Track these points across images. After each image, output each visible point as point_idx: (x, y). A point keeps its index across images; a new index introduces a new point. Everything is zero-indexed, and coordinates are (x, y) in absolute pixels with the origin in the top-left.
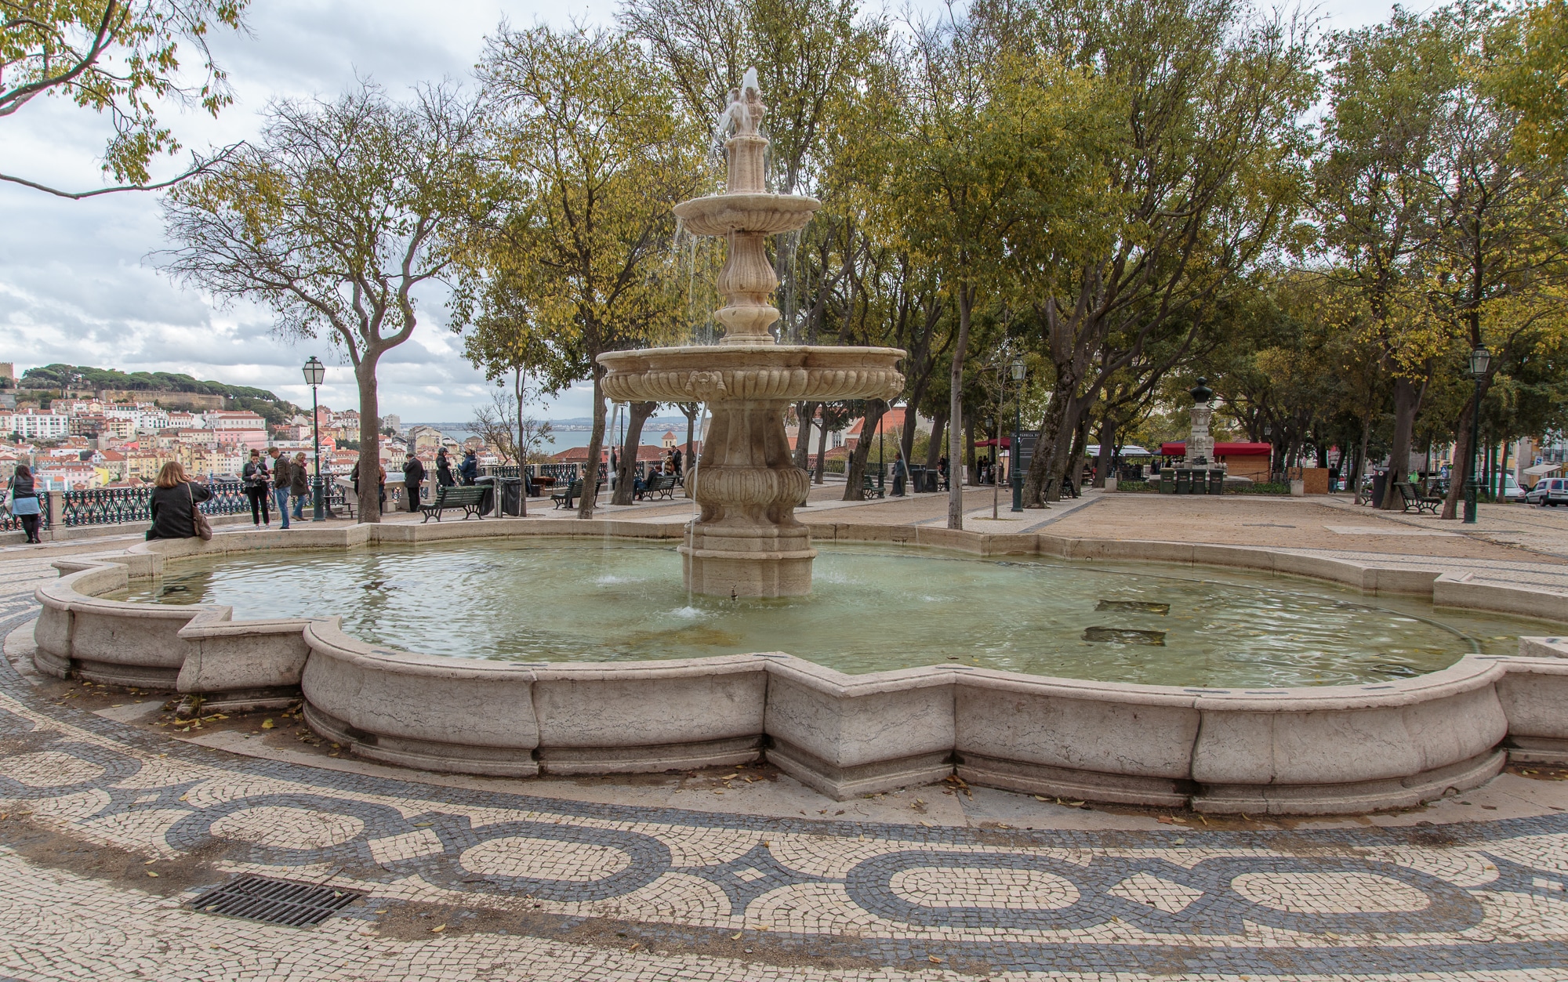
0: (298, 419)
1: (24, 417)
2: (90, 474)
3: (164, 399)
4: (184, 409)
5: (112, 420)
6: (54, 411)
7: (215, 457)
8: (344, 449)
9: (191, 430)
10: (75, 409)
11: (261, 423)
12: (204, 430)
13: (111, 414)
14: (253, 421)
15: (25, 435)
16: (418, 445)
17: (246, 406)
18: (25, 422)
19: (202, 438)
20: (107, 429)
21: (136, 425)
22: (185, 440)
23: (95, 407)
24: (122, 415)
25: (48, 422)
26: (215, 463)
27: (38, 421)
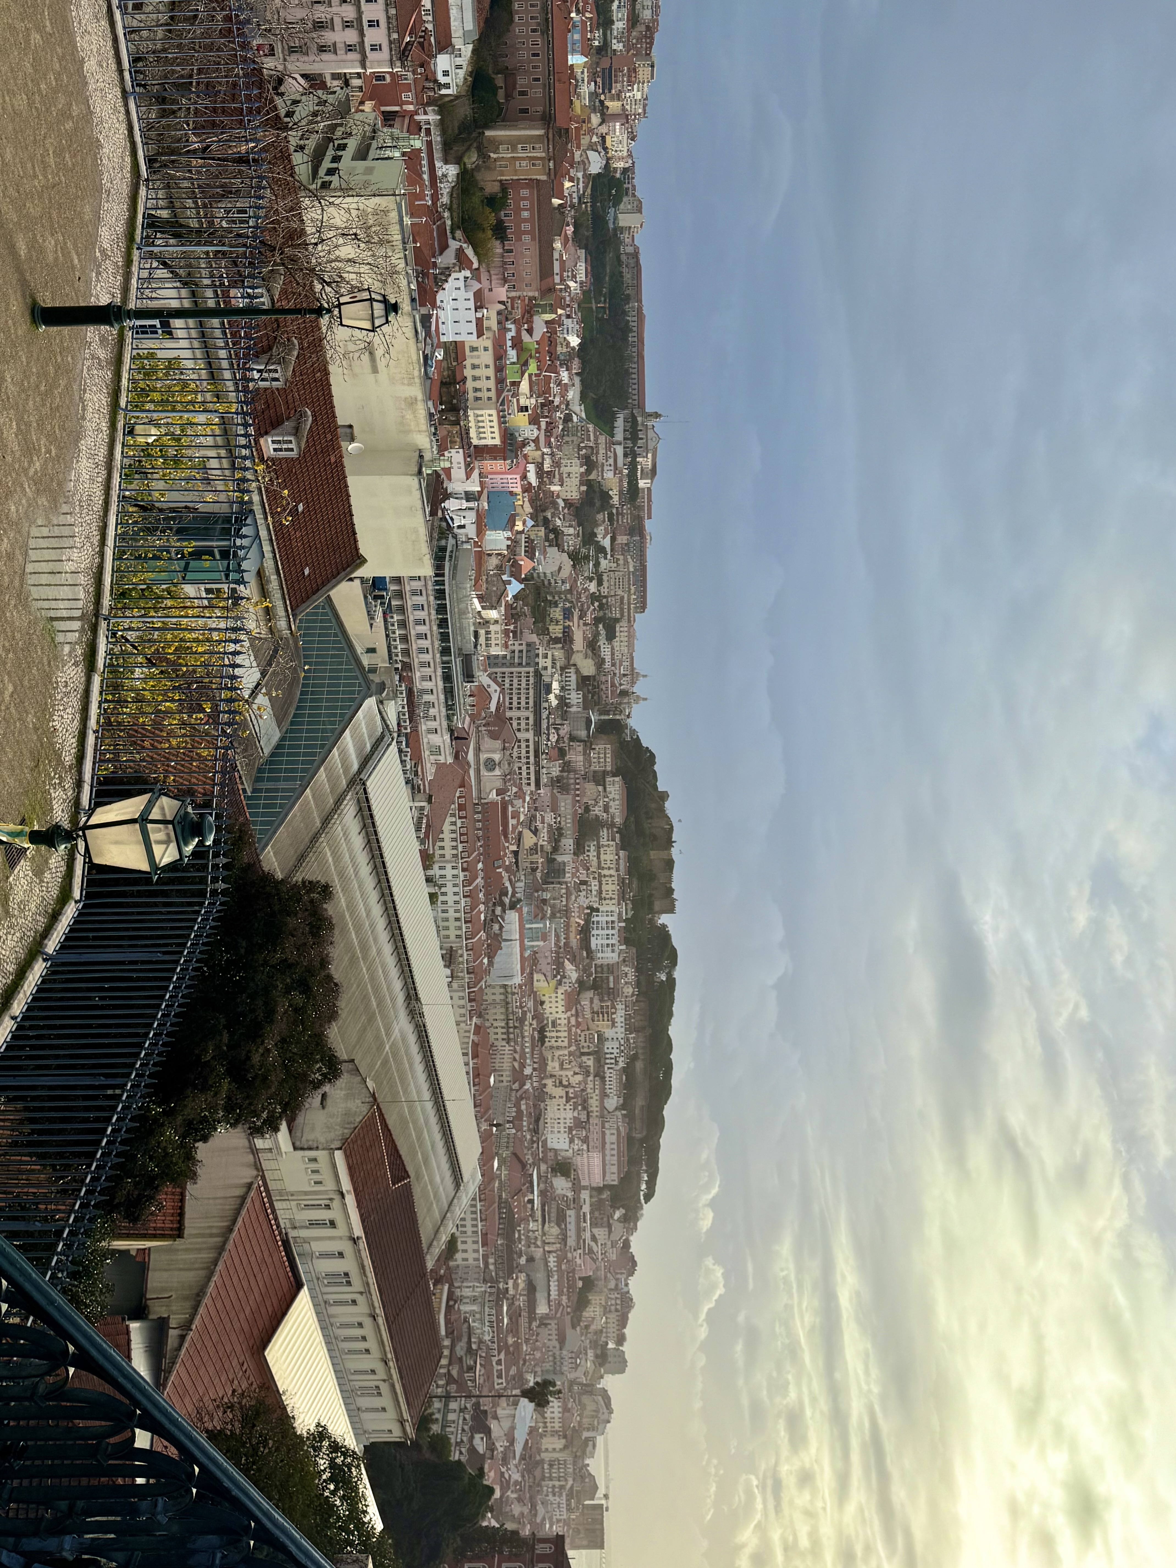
0: (618, 1228)
1: (615, 918)
2: (549, 974)
3: (639, 1065)
4: (628, 1086)
5: (614, 1007)
6: (623, 947)
7: (568, 1115)
8: (580, 1284)
9: (604, 1095)
10: (626, 969)
11: (613, 1179)
12: (603, 1107)
13: (620, 1007)
14: (615, 1169)
15: (595, 919)
16: (586, 1399)
17: (633, 1161)
18: (610, 919)
19: (594, 1103)
20: (602, 1000)
21: (609, 1033)
22: (590, 1085)
23: (629, 990)
24: (620, 1016)
25: (610, 942)
26: (562, 1114)
27: (610, 932)
